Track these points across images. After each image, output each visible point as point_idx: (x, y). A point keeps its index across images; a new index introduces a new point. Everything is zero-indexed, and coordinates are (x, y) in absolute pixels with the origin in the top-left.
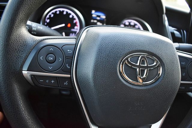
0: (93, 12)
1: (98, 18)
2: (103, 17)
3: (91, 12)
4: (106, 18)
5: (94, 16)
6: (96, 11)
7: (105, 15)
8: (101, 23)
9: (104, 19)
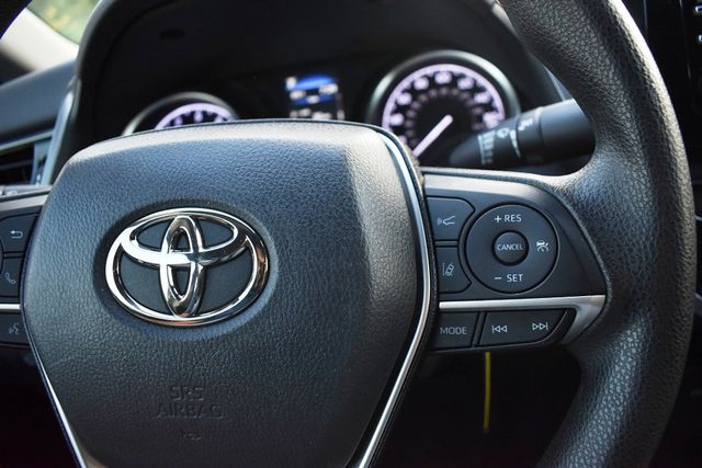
0: (291, 83)
1: (313, 99)
2: (329, 88)
3: (284, 84)
4: (341, 89)
5: (296, 95)
6: (300, 77)
7: (332, 83)
8: (324, 111)
9: (333, 96)
